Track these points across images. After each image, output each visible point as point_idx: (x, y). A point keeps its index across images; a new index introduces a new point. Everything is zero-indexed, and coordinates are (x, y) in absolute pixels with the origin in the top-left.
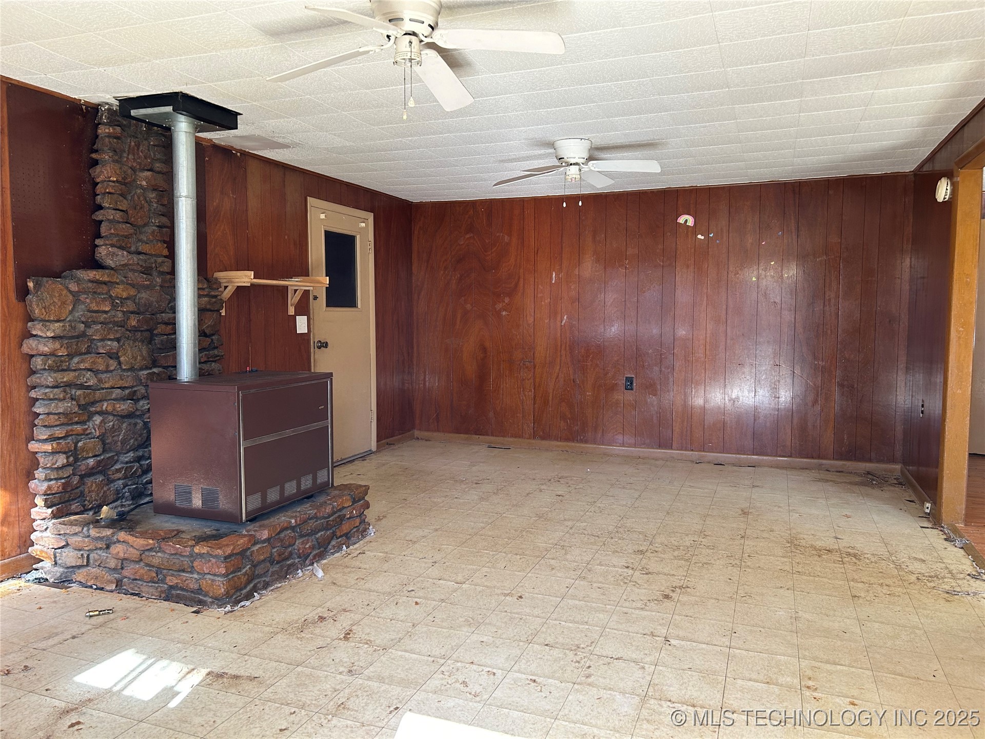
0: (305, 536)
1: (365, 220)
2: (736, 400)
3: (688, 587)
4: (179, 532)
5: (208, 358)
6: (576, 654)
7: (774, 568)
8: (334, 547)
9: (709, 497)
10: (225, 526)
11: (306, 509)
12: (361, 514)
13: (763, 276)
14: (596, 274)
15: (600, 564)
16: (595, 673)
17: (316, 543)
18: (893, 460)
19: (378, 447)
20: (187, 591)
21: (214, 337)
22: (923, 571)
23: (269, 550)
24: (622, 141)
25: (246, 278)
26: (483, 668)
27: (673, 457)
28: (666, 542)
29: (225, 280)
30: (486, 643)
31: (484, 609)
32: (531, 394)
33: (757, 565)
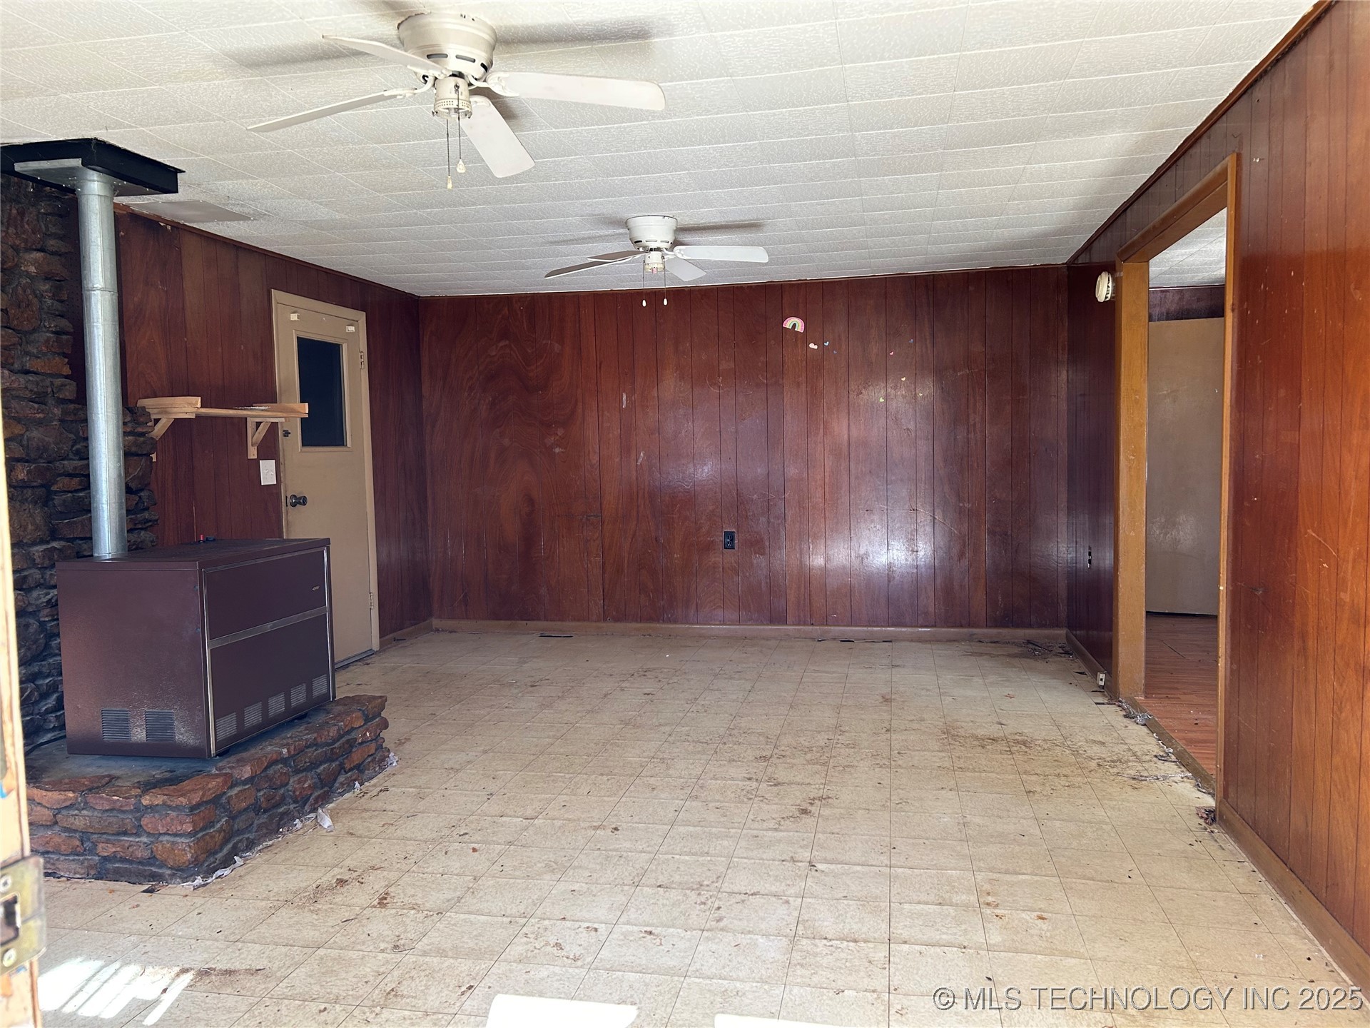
0: (302, 771)
1: (353, 322)
2: (864, 557)
3: (829, 798)
4: (112, 778)
5: (135, 524)
6: (699, 894)
7: (931, 766)
8: (342, 784)
9: (840, 683)
10: (183, 765)
11: (300, 734)
12: (377, 738)
13: (892, 396)
14: (681, 395)
15: (715, 778)
16: (727, 916)
17: (317, 780)
18: (1056, 624)
19: (382, 644)
20: (131, 862)
21: (142, 494)
22: (1103, 756)
23: (254, 793)
24: (717, 220)
25: (188, 407)
26: (580, 923)
27: (788, 635)
28: (794, 744)
29: (156, 411)
30: (579, 891)
31: (569, 849)
32: (600, 559)
33: (911, 764)
